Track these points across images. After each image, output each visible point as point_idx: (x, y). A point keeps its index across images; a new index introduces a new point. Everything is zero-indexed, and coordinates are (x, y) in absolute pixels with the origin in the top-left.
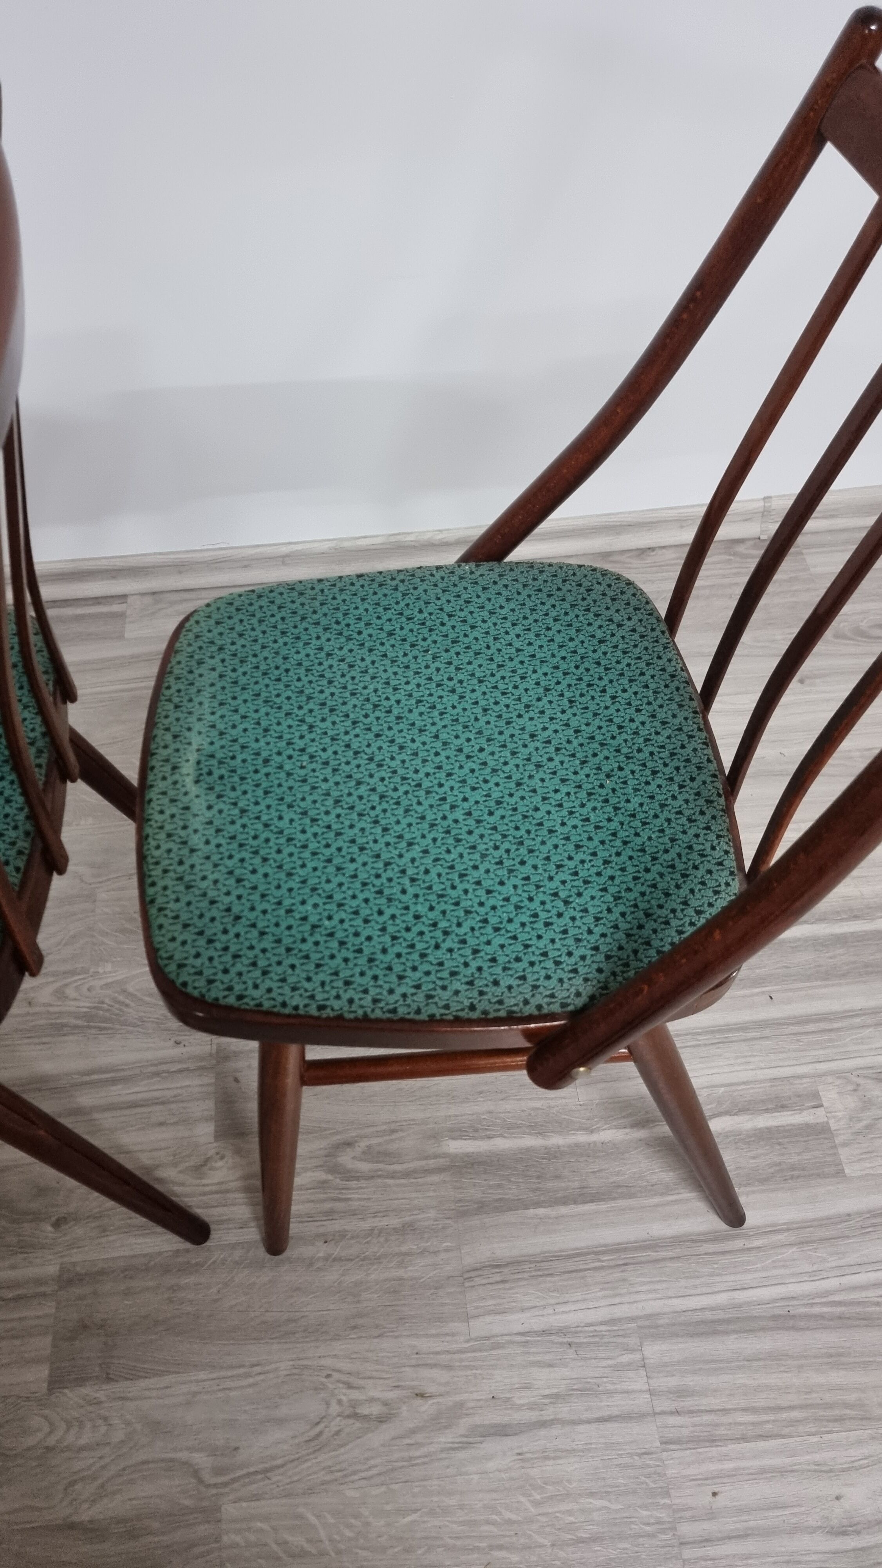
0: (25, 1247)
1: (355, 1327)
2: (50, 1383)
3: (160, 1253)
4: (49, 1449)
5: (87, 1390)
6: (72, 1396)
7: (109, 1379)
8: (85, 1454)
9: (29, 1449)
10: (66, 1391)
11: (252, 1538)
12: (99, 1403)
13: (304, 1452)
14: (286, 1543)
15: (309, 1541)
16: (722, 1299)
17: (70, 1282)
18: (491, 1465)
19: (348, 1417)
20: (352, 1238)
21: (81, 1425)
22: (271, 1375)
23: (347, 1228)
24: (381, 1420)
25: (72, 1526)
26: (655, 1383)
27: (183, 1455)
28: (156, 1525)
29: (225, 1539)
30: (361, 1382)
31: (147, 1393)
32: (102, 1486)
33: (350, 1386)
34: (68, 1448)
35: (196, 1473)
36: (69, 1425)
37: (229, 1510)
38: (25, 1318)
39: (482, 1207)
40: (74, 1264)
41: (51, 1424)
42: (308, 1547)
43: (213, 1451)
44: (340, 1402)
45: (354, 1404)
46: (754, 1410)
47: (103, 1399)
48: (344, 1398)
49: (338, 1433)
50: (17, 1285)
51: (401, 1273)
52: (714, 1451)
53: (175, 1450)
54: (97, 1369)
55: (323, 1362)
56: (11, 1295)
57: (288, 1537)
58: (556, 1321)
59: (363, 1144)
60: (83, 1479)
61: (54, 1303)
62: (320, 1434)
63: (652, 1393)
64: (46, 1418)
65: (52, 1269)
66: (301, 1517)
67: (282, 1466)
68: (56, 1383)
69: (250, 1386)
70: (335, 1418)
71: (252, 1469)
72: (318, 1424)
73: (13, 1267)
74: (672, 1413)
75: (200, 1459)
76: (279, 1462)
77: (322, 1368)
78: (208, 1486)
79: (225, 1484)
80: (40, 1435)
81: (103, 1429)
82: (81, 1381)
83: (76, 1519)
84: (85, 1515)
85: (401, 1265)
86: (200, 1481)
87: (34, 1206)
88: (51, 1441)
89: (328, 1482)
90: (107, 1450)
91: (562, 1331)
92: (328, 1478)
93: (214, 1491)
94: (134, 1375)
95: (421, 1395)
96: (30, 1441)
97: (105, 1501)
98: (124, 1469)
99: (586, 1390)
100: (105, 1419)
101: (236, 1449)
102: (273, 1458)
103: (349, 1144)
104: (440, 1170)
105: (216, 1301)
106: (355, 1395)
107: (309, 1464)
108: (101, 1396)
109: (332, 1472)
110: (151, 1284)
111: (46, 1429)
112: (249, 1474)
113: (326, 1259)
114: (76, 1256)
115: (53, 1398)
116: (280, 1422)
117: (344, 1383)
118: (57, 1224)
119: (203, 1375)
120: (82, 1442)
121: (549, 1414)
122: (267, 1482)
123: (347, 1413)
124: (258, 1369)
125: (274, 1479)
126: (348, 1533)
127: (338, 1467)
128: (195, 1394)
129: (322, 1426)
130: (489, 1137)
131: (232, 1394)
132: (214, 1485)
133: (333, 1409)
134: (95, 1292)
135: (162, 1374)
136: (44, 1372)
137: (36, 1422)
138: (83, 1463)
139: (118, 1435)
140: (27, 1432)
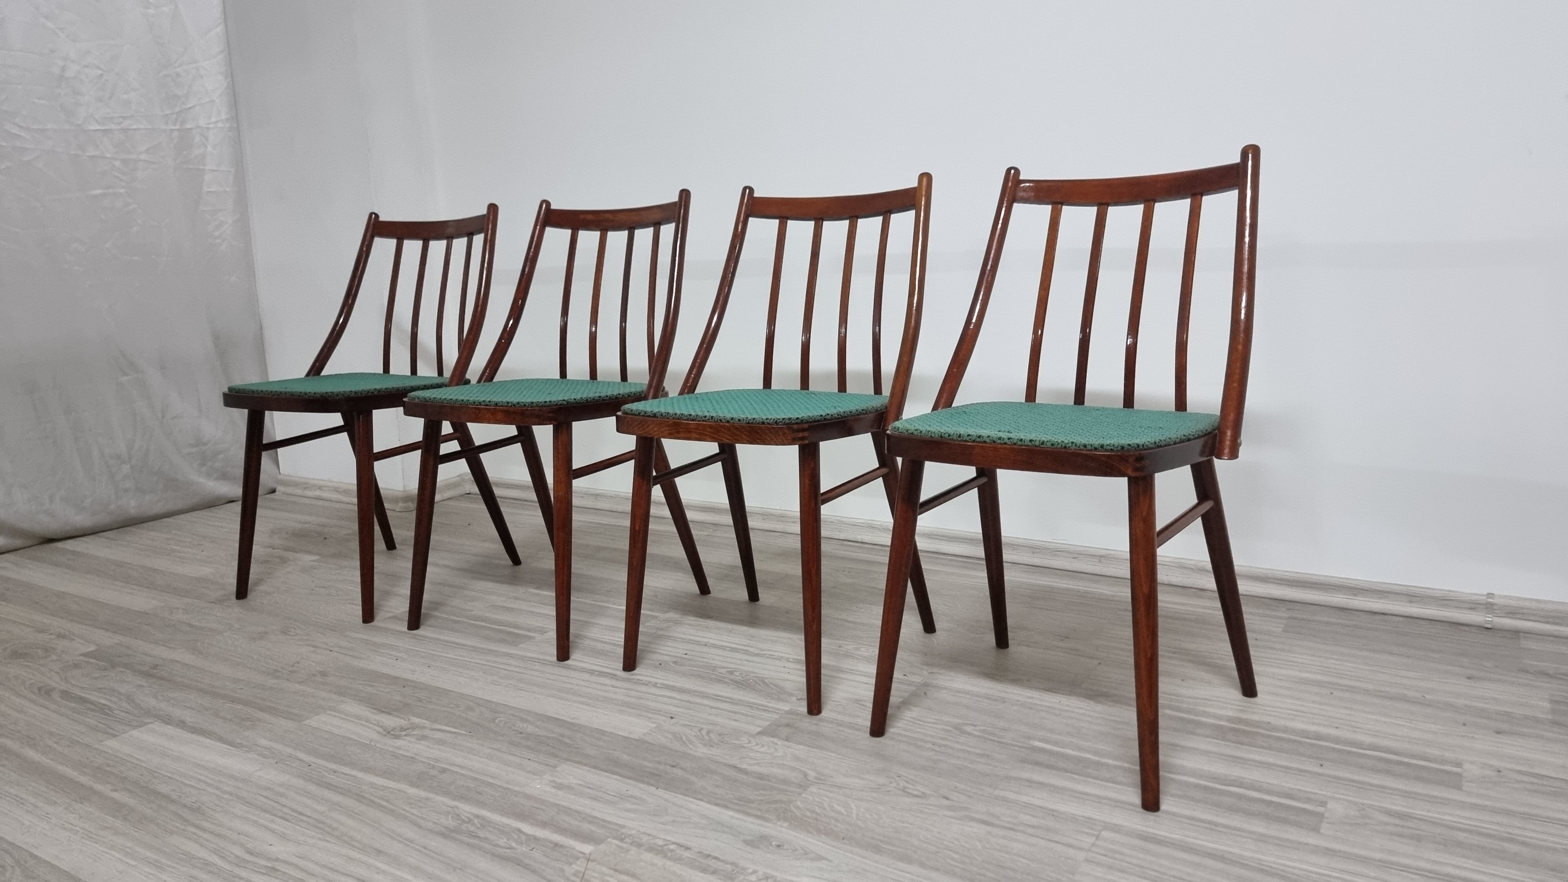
0: (779, 699)
2: (759, 733)
4: (743, 747)
5: (775, 740)
6: (766, 739)
7: (787, 740)
8: (758, 754)
9: (735, 745)
11: (817, 800)
12: (776, 744)
16: (1174, 836)
17: (792, 714)
18: (969, 829)
21: (763, 746)
23: (949, 744)
24: (916, 796)
25: (735, 768)
26: (1101, 843)
27: (804, 770)
28: (773, 780)
29: (804, 795)
30: (916, 784)
31: (802, 750)
32: (758, 764)
33: (909, 783)
34: (752, 750)
35: (806, 775)
36: (757, 745)
37: (813, 790)
38: (763, 715)
39: (1037, 763)
40: (797, 710)
41: (751, 741)
42: (844, 812)
43: (820, 774)
45: (905, 787)
48: (902, 785)
49: (889, 791)
51: (970, 765)
52: (1118, 874)
53: (801, 767)
54: (784, 737)
57: (836, 807)
58: (1051, 806)
60: (751, 759)
61: (779, 716)
62: (879, 788)
63: (1095, 846)
64: (749, 740)
65: (787, 709)
68: (762, 733)
69: (854, 765)
70: (891, 787)
71: (834, 785)
72: (881, 785)
74: (1102, 855)
75: (812, 774)
77: (898, 773)
78: (809, 781)
79: (817, 783)
80: (742, 743)
81: (773, 750)
82: (774, 737)
83: (738, 767)
84: (744, 766)
86: (807, 779)
88: (746, 746)
90: (769, 756)
91: (1052, 810)
92: (872, 800)
93: (810, 783)
94: (800, 744)
95: (947, 799)
96: (737, 743)
97: (757, 767)
99: (1051, 830)
100: (776, 749)
101: (832, 777)
102: (848, 786)
104: (1022, 748)
106: (911, 786)
107: (865, 793)
108: (780, 743)
109: (876, 799)
111: (747, 742)
112: (832, 785)
113: (931, 749)
115: (757, 736)
116: (860, 778)
117: (906, 780)
119: (833, 755)
120: (760, 751)
121: (1021, 828)
122: (839, 790)
124: (863, 763)
125: (842, 791)
126: (868, 816)
128: (825, 758)
130: (1064, 748)
132: (812, 782)
133: (894, 784)
134: (801, 720)
135: (813, 748)
136: (760, 730)
137: (744, 739)
138: (754, 755)
139: (779, 755)
140: (738, 740)
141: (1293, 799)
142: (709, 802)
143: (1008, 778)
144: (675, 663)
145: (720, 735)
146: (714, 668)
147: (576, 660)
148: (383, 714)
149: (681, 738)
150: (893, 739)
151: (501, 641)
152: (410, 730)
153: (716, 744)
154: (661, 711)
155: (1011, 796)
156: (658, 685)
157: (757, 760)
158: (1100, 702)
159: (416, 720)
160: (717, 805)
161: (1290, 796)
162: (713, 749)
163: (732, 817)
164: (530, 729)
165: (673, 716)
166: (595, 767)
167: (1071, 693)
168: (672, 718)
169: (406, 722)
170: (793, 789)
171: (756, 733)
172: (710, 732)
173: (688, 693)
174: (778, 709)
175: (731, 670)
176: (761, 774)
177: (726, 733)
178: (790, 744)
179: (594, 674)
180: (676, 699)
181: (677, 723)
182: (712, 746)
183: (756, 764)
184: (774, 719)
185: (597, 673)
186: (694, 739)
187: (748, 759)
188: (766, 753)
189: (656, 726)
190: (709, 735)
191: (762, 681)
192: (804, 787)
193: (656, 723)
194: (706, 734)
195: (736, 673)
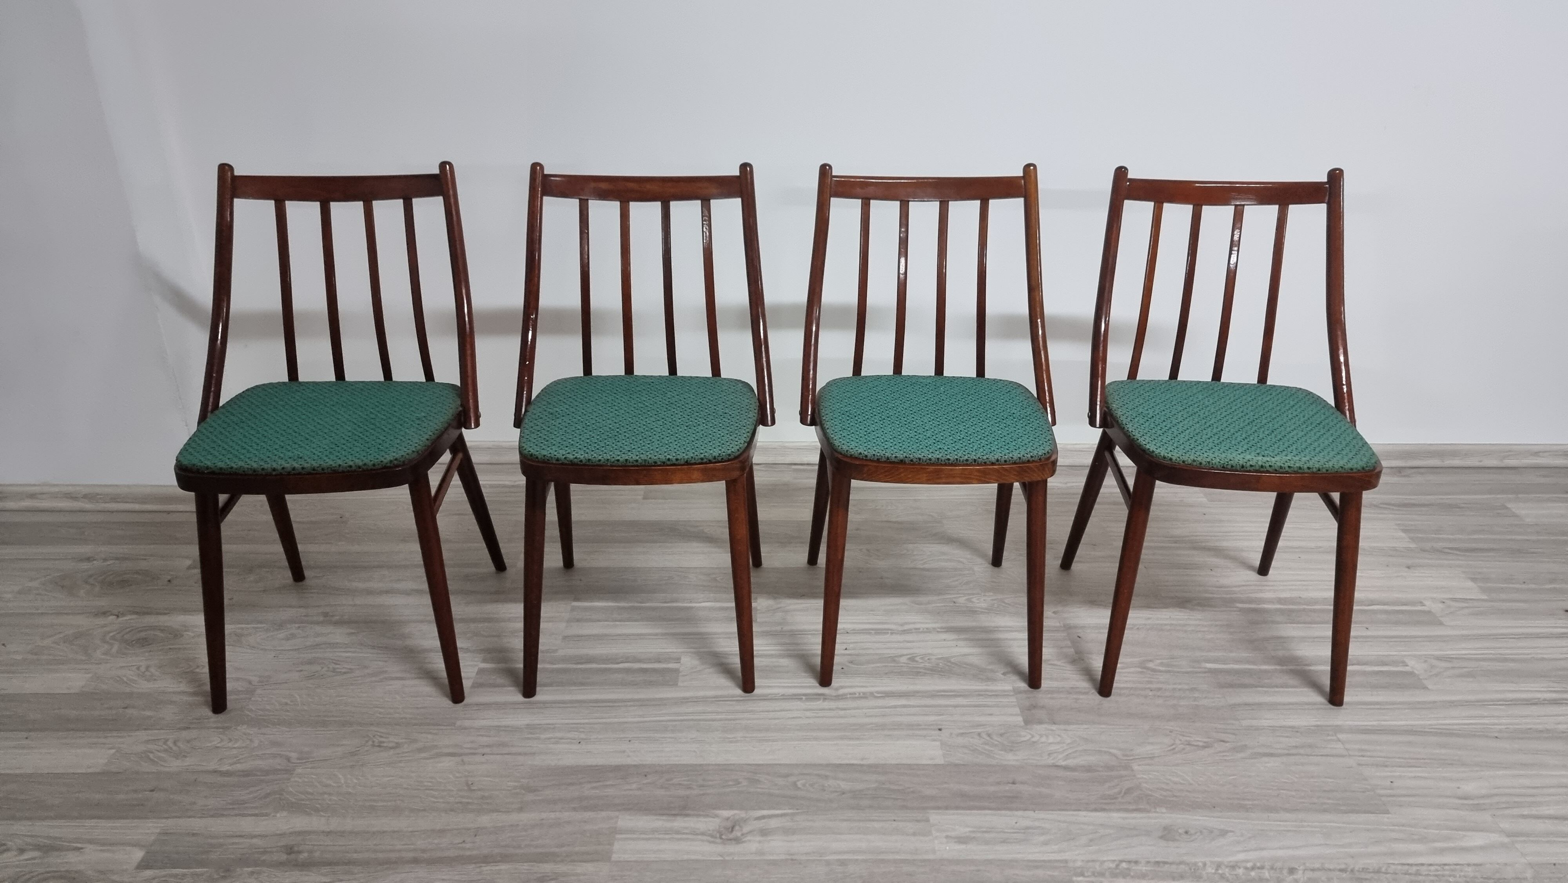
0: (990, 679)
2: (1024, 723)
4: (1034, 742)
5: (1046, 726)
6: (1038, 727)
8: (1053, 745)
9: (1023, 742)
10: (1034, 726)
11: (1152, 777)
12: (1052, 730)
13: (1167, 754)
14: (1170, 780)
15: (1182, 780)
16: (1375, 723)
17: (1021, 693)
18: (1268, 765)
19: (1187, 745)
20: (1165, 690)
21: (1047, 736)
22: (1139, 730)
24: (1204, 747)
25: (1057, 767)
26: (1347, 746)
27: (1105, 750)
28: (1099, 769)
29: (1137, 776)
30: (1188, 735)
31: (1077, 730)
32: (1067, 755)
33: (1184, 736)
34: (1044, 743)
35: (1113, 755)
36: (1040, 736)
37: (1136, 768)
38: (1002, 701)
41: (1031, 734)
42: (1182, 782)
43: (1120, 751)
44: (1179, 740)
45: (1187, 742)
46: (1405, 759)
47: (1055, 730)
48: (1181, 739)
50: (991, 691)
51: (1197, 703)
52: (1386, 769)
53: (1099, 748)
54: (1047, 720)
55: (1166, 728)
56: (990, 694)
57: (1170, 778)
59: (1159, 661)
60: (1056, 753)
62: (1173, 749)
63: (1347, 750)
64: (1028, 733)
65: (1009, 688)
66: (1174, 773)
67: (1158, 757)
68: (1027, 722)
69: (1130, 732)
70: (1179, 745)
71: (1142, 757)
72: (1171, 746)
73: (987, 685)
74: (1360, 757)
75: (1115, 752)
76: (1155, 756)
77: (1166, 730)
78: (1122, 760)
79: (1131, 760)
80: (1027, 738)
82: (1040, 723)
83: (1057, 765)
84: (1062, 764)
86: (1118, 758)
88: (1034, 739)
89: (1185, 763)
90: (1064, 745)
91: (1292, 727)
92: (1183, 762)
93: (1126, 762)
94: (1067, 724)
95: (1223, 741)
96: (1023, 740)
97: (1071, 760)
98: (1075, 752)
99: (1310, 746)
100: (1059, 736)
101: (1132, 750)
102: (1151, 755)
104: (1205, 672)
105: (1101, 704)
106: (1188, 739)
107: (1171, 758)
108: (1053, 728)
109: (1185, 760)
110: (1063, 696)
111: (1030, 736)
112: (1141, 759)
113: (1154, 696)
115: (1028, 727)
116: (1152, 744)
117: (1180, 735)
119: (1104, 726)
120: (1050, 741)
121: (1293, 751)
122: (1152, 761)
123: (1185, 744)
124: (1132, 727)
125: (1156, 761)
126: (1201, 779)
127: (1187, 759)
128: (1102, 732)
129: (1173, 747)
131: (1123, 733)
132: (1125, 760)
133: (1178, 742)
134: (1036, 697)
135: (1082, 724)
136: (1020, 719)
137: (1023, 733)
138: (1052, 748)
139: (1069, 741)
140: (1020, 736)
141: (1386, 665)
142: (1087, 810)
143: (1234, 706)
144: (851, 662)
145: (1001, 735)
146: (893, 659)
147: (760, 687)
148: (679, 818)
149: (976, 750)
150: (1120, 695)
151: (650, 684)
152: (737, 828)
153: (1012, 747)
154: (919, 725)
155: (1254, 723)
156: (876, 695)
157: (1062, 754)
158: (1192, 610)
159: (726, 813)
160: (1096, 810)
161: (1384, 664)
162: (1016, 753)
163: (1124, 818)
164: (845, 786)
165: (940, 727)
166: (957, 808)
167: (1166, 606)
168: (940, 730)
169: (717, 820)
170: (1123, 773)
171: (1022, 724)
172: (989, 735)
173: (913, 696)
174: (1004, 691)
175: (908, 656)
176: (1083, 766)
177: (1003, 731)
178: (1062, 727)
179: (802, 699)
180: (914, 706)
181: (951, 734)
182: (1011, 750)
183: (1067, 757)
184: (1016, 704)
185: (804, 697)
186: (987, 747)
187: (1055, 755)
188: (1058, 743)
189: (938, 743)
190: (991, 738)
191: (950, 662)
192: (1127, 767)
193: (934, 740)
194: (988, 738)
195: (917, 659)
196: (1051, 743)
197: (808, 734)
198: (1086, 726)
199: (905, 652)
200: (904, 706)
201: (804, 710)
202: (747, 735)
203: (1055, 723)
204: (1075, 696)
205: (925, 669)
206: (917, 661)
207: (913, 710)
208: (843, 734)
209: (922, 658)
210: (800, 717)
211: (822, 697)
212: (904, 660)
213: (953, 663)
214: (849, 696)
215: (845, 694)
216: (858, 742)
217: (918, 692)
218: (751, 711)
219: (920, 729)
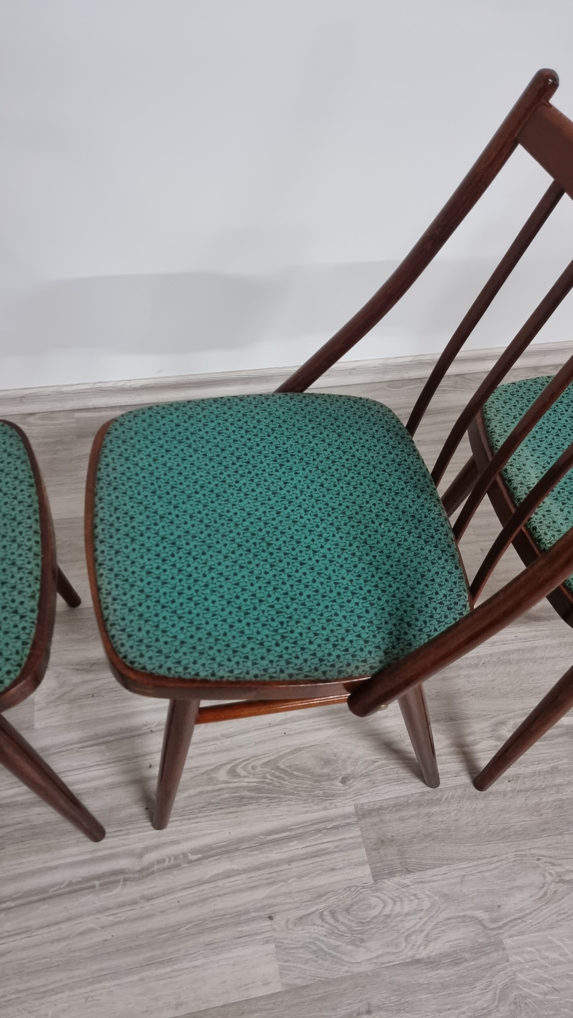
0: (329, 796)
1: (544, 830)
2: (373, 876)
3: (413, 795)
4: (388, 916)
5: (398, 879)
6: (390, 883)
8: (409, 918)
9: (375, 917)
10: (385, 880)
11: (527, 957)
13: (540, 905)
14: (548, 958)
15: (561, 955)
17: (364, 816)
19: (559, 882)
20: (524, 778)
21: (402, 901)
22: (504, 862)
25: (418, 961)
27: (469, 913)
28: (467, 956)
29: (512, 959)
30: (560, 862)
31: (435, 878)
32: (427, 936)
33: (553, 865)
34: (399, 915)
35: (480, 922)
36: (395, 901)
37: (508, 942)
38: (344, 839)
40: (362, 805)
41: (383, 902)
42: (562, 959)
43: (487, 910)
44: (550, 874)
45: (559, 875)
47: (409, 883)
48: (552, 872)
49: (555, 892)
50: (331, 820)
51: (560, 796)
53: (463, 910)
54: (399, 866)
55: (533, 851)
56: (330, 827)
57: (547, 954)
60: (414, 932)
61: (358, 829)
62: (545, 893)
64: (379, 897)
65: (350, 809)
66: (551, 942)
67: (530, 914)
68: (377, 876)
69: (494, 869)
70: (551, 884)
71: (513, 918)
72: (542, 887)
73: (325, 809)
75: (480, 914)
76: (527, 911)
77: (533, 855)
78: (491, 929)
79: (500, 928)
80: (379, 908)
81: (416, 901)
82: (392, 874)
83: (417, 957)
84: (423, 954)
85: (558, 792)
86: (485, 927)
87: (326, 771)
88: (387, 911)
89: (560, 921)
90: (423, 913)
92: (558, 918)
93: (496, 932)
94: (423, 868)
96: (374, 913)
97: (432, 944)
98: (436, 924)
100: (415, 895)
101: (500, 906)
102: (522, 910)
103: (503, 723)
105: (457, 820)
106: (558, 869)
107: (545, 911)
108: (407, 881)
109: (560, 914)
110: (414, 813)
111: (382, 904)
112: (511, 921)
113: (513, 791)
114: (363, 800)
115: (379, 886)
116: (520, 888)
117: (550, 863)
118: (344, 781)
119: (464, 865)
120: (406, 910)
122: (525, 924)
123: (557, 880)
124: (496, 859)
125: (529, 921)
127: (563, 912)
128: (464, 876)
129: (545, 889)
131: (486, 874)
132: (494, 929)
133: (549, 879)
134: (382, 821)
135: (440, 866)
136: (367, 870)
137: (374, 901)
138: (411, 923)
139: (426, 904)
140: (370, 907)
145: (347, 910)
149: (320, 949)
153: (362, 933)
154: (247, 912)
157: (422, 932)
162: (368, 944)
168: (273, 917)
170: (495, 956)
171: (370, 880)
172: (333, 913)
173: (237, 850)
174: (346, 816)
175: (229, 766)
176: (447, 955)
177: (348, 902)
178: (417, 876)
179: (94, 887)
180: (238, 873)
181: (287, 921)
182: (362, 941)
183: (428, 940)
184: (360, 840)
185: (97, 883)
186: (333, 941)
187: (413, 937)
188: (416, 911)
189: (271, 947)
190: (337, 920)
191: (278, 768)
192: (498, 945)
193: (267, 942)
194: (332, 921)
195: (239, 770)
196: (407, 914)
197: (105, 965)
198: (443, 869)
199: (224, 758)
200: (228, 875)
201: (99, 912)
202: (21, 987)
203: (409, 872)
204: (426, 811)
205: (251, 790)
206: (238, 776)
207: (238, 881)
208: (149, 954)
209: (244, 768)
210: (93, 930)
211: (121, 877)
212: (222, 775)
213: (283, 771)
214: (156, 867)
215: (152, 865)
216: (169, 969)
217: (240, 841)
218: (27, 931)
219: (247, 921)
